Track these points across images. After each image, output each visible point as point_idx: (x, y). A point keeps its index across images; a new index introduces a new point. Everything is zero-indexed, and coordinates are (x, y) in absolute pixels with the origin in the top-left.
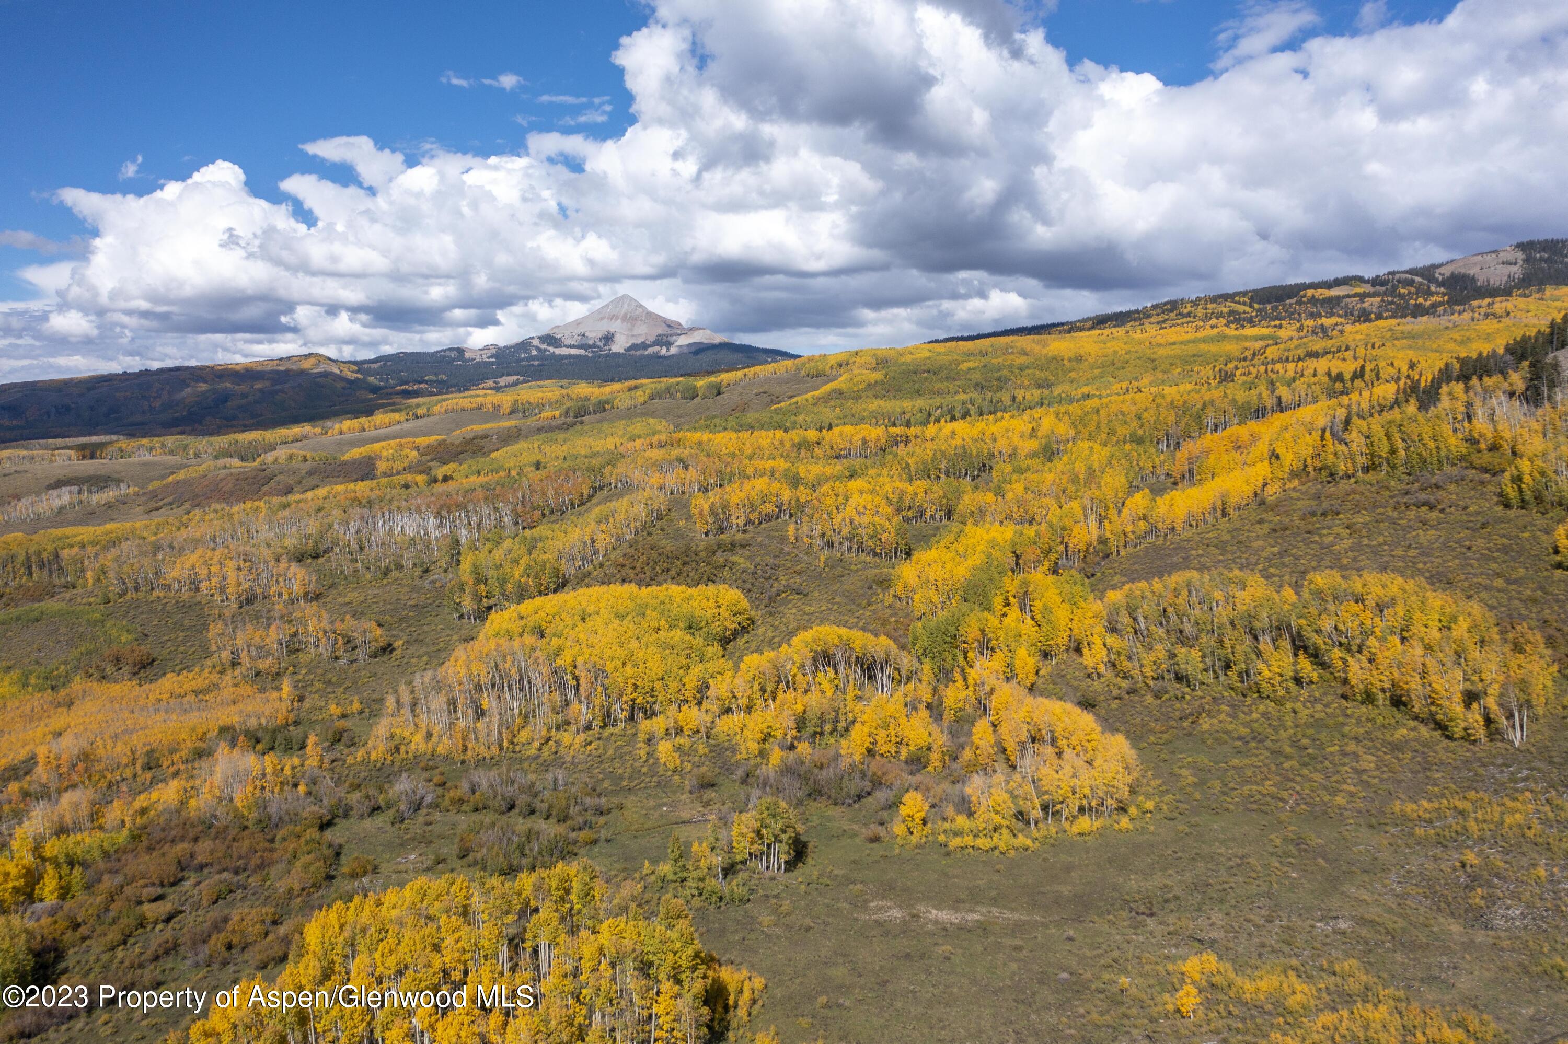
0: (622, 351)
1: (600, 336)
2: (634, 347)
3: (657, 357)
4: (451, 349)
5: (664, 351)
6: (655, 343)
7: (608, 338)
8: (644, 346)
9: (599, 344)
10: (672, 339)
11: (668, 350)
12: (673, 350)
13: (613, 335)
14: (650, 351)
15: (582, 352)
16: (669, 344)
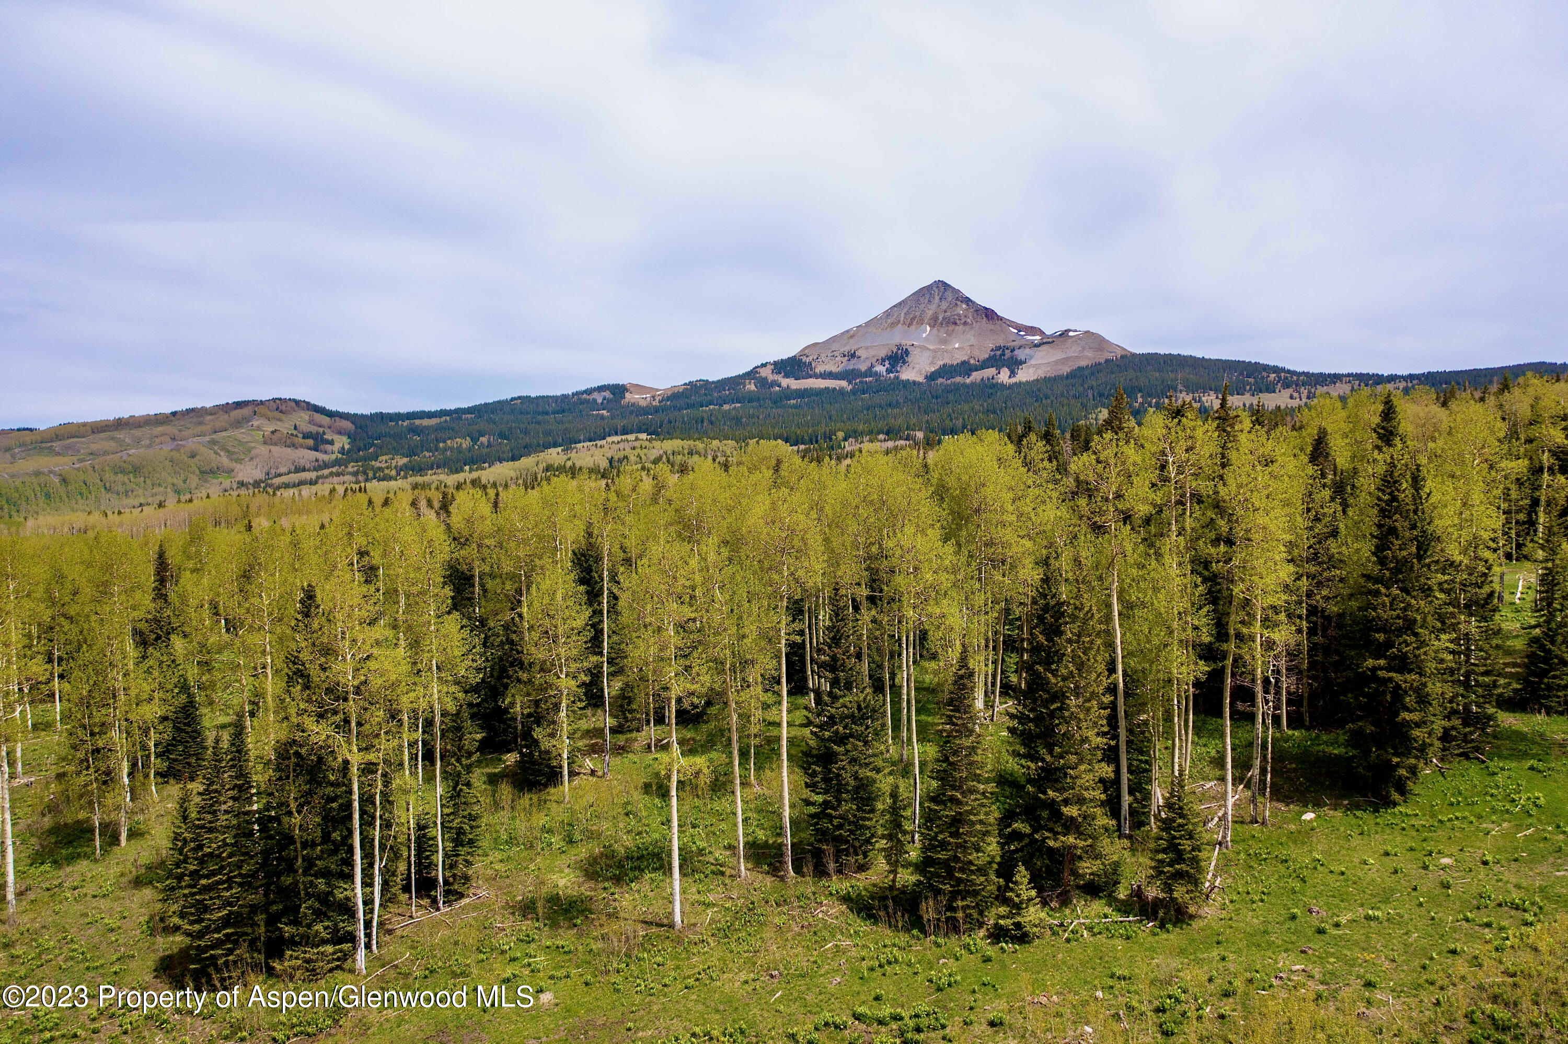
0: (921, 379)
1: (883, 353)
2: (946, 371)
3: (990, 387)
4: (601, 389)
5: (1004, 376)
6: (984, 365)
7: (898, 358)
8: (966, 368)
9: (880, 369)
10: (1021, 354)
11: (1013, 374)
12: (1024, 375)
13: (907, 352)
14: (976, 376)
15: (844, 383)
16: (1014, 364)
